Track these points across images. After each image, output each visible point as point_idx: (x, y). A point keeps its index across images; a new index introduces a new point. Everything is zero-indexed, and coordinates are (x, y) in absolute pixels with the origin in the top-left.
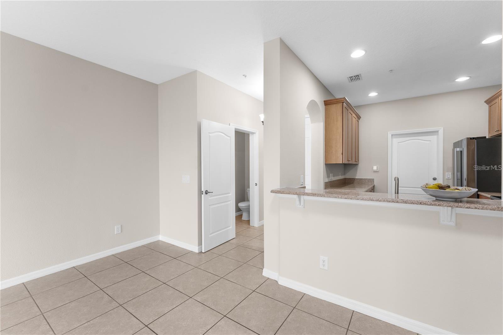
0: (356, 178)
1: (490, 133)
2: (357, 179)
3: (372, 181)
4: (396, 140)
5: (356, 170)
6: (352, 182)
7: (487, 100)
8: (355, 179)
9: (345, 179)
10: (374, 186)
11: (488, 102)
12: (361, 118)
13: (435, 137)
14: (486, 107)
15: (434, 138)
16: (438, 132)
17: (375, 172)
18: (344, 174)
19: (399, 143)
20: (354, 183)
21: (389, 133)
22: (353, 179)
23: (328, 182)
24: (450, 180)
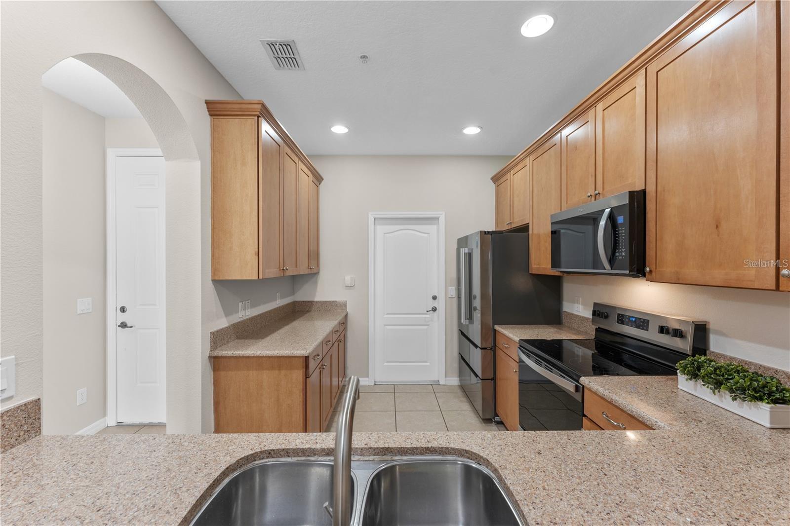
0: (316, 300)
1: (498, 226)
2: (317, 302)
3: (344, 305)
4: (381, 229)
5: (316, 283)
6: (307, 310)
7: (495, 176)
8: (313, 301)
9: (294, 303)
10: (346, 316)
11: (496, 179)
12: (323, 179)
13: (435, 227)
14: (492, 186)
15: (432, 229)
16: (438, 219)
17: (349, 287)
18: (293, 293)
19: (385, 233)
20: (311, 311)
21: (370, 215)
22: (309, 302)
23: (229, 326)
24: (454, 299)
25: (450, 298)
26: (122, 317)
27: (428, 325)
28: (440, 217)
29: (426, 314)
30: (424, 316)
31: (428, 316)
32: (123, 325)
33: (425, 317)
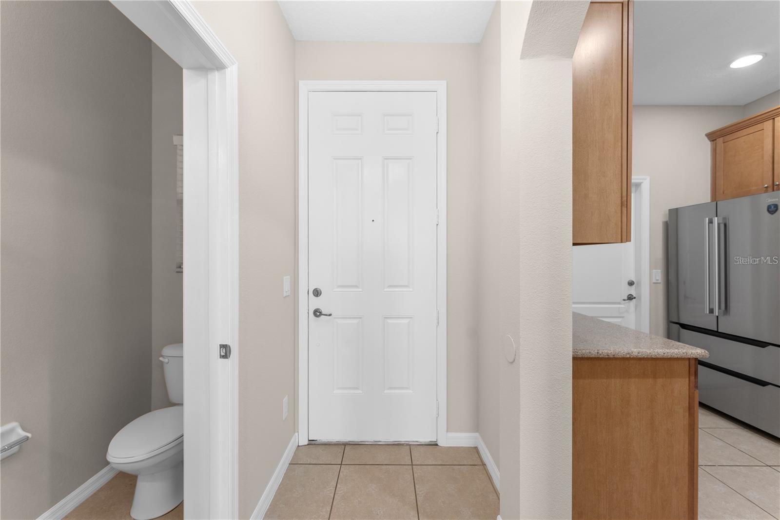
1: (722, 192)
7: (711, 134)
24: (659, 284)
25: (654, 283)
26: (316, 303)
27: (623, 317)
28: (642, 183)
29: (619, 303)
30: (618, 306)
31: (622, 306)
32: (317, 313)
33: (619, 308)
